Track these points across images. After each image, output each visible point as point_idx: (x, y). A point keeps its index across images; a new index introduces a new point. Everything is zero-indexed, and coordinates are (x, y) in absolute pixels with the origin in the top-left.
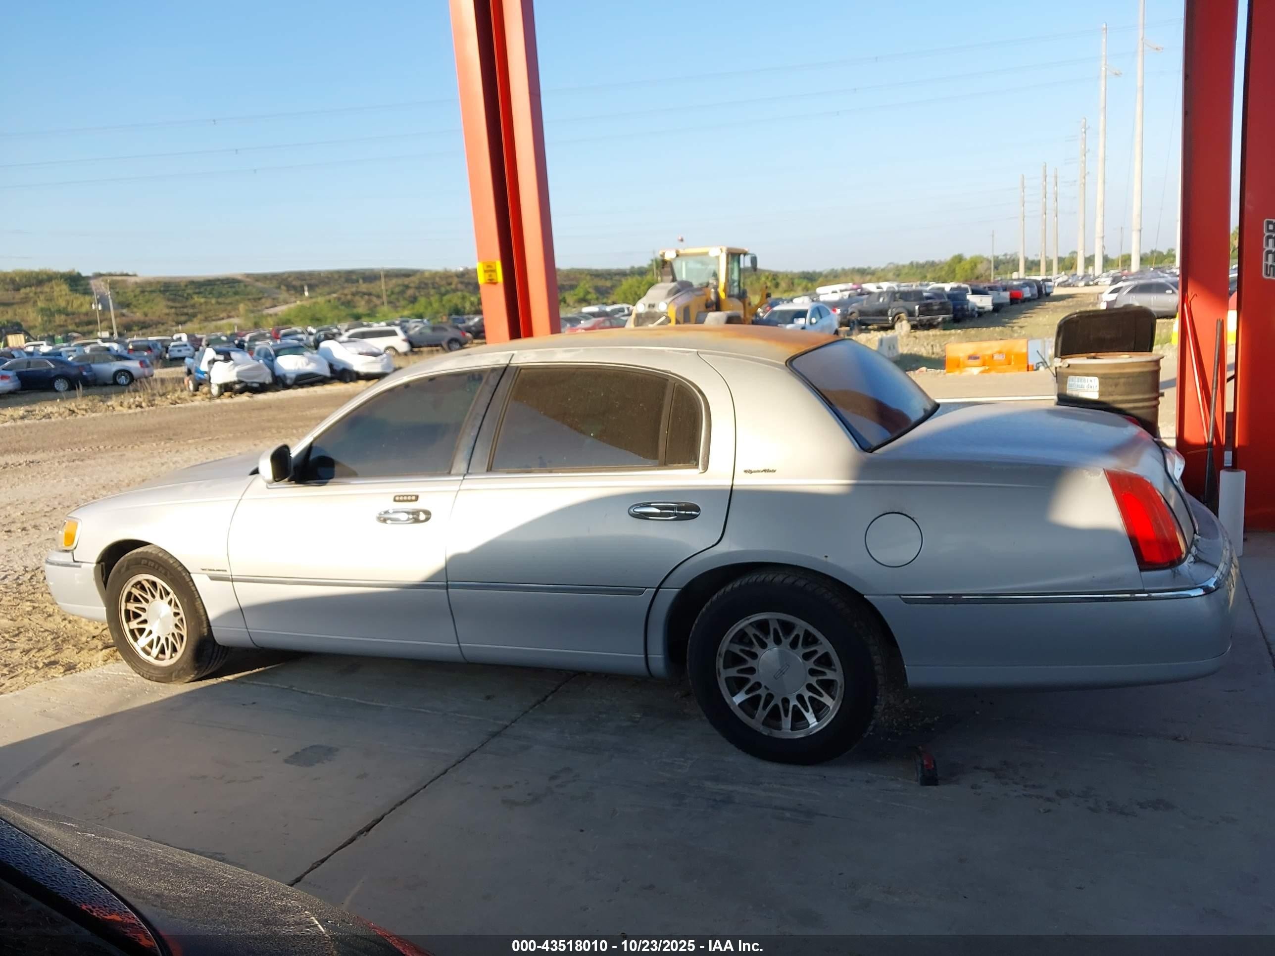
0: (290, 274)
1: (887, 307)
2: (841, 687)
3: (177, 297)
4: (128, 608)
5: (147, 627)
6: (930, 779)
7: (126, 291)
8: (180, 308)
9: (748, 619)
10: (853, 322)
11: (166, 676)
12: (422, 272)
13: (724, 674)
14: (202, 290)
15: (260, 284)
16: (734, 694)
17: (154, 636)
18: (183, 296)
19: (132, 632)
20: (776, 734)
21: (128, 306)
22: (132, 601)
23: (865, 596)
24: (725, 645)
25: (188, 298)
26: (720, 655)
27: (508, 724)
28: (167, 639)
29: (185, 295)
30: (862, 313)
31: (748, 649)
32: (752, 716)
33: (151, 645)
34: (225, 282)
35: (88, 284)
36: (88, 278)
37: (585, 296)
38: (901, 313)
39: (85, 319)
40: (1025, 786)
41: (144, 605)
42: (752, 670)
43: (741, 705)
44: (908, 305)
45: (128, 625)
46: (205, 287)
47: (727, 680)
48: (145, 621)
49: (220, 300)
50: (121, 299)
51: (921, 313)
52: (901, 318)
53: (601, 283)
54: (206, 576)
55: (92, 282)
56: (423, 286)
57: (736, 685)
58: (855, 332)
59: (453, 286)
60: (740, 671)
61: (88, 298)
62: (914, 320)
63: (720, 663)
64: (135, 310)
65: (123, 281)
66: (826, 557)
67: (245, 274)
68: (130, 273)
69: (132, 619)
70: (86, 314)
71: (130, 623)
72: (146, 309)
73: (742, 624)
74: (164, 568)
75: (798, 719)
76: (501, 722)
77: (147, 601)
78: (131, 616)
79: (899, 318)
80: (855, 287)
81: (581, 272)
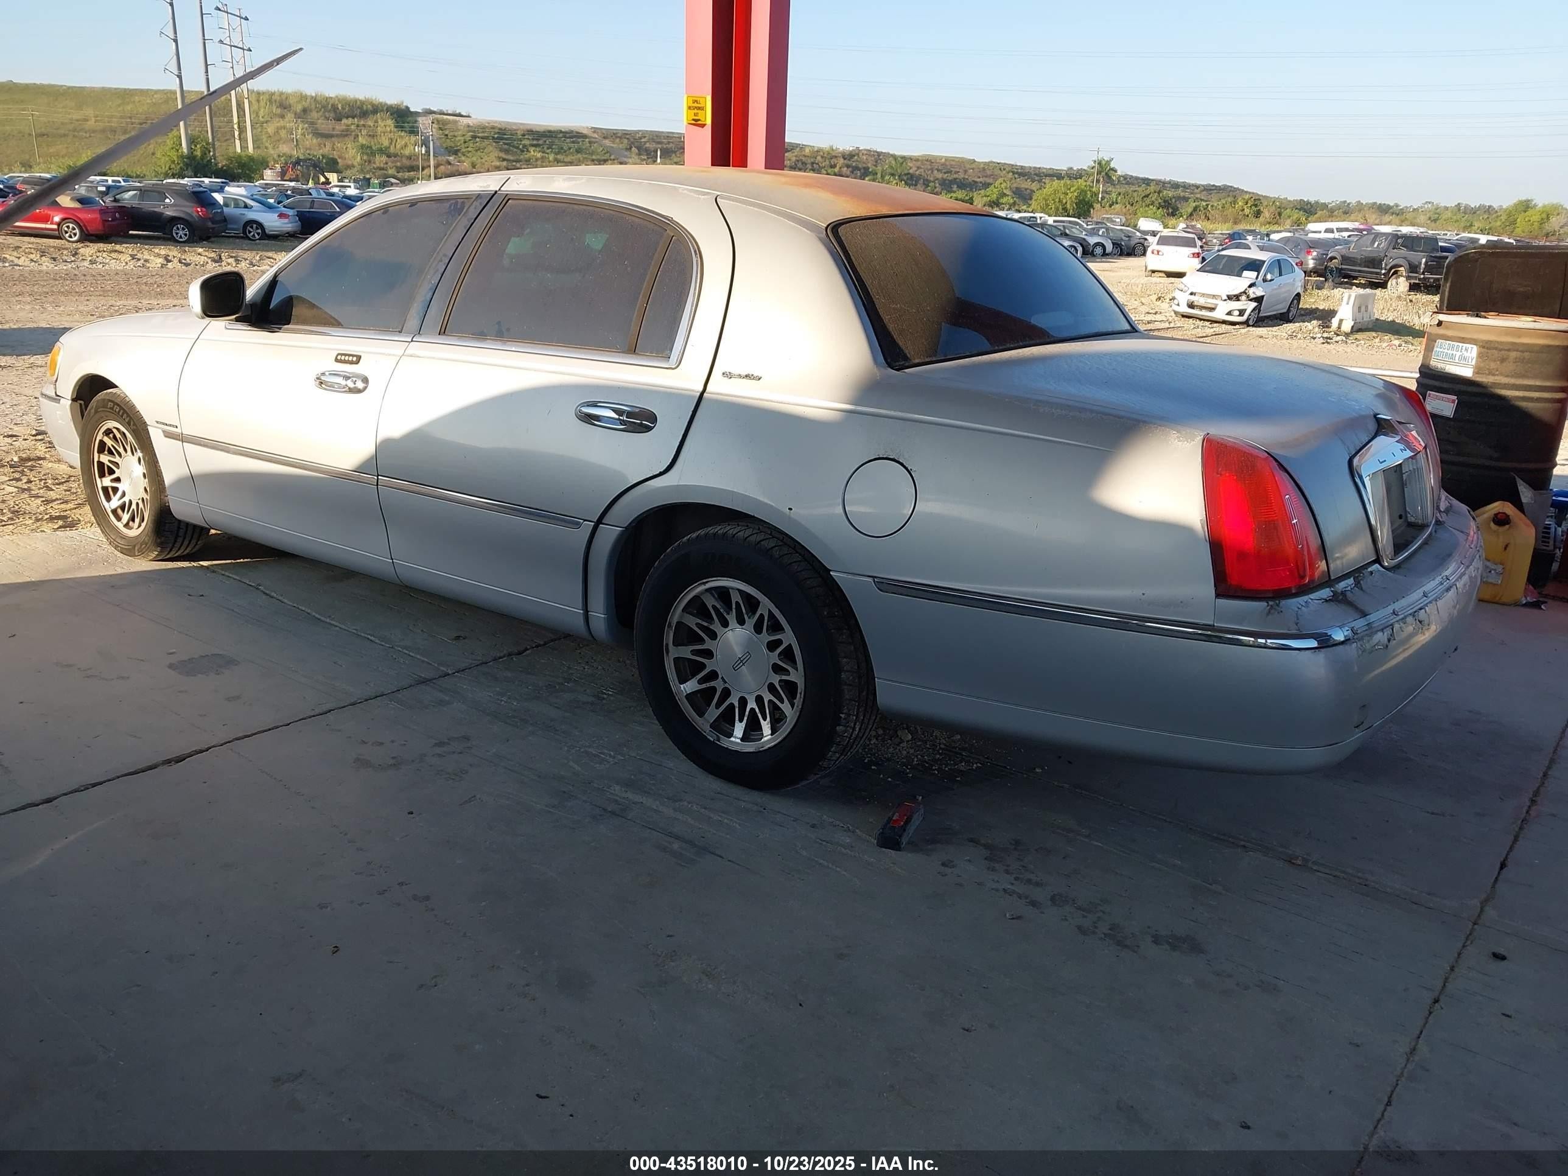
0: (644, 134)
1: (1382, 255)
2: (801, 694)
3: (511, 148)
4: (101, 460)
5: (121, 486)
6: (890, 840)
7: (456, 134)
8: (514, 161)
9: (704, 583)
10: (1331, 272)
11: (131, 549)
12: (802, 147)
13: (674, 652)
14: (541, 142)
15: (607, 142)
16: (683, 681)
17: (126, 499)
18: (518, 148)
19: (105, 490)
20: (725, 742)
21: (456, 152)
22: (106, 452)
23: (831, 573)
24: (677, 614)
25: (523, 150)
26: (670, 626)
27: (450, 672)
28: (137, 504)
29: (521, 147)
30: (1345, 259)
31: (706, 624)
32: (701, 714)
33: (123, 507)
34: (568, 135)
35: (416, 121)
36: (417, 114)
37: (998, 199)
38: (1401, 266)
39: (407, 162)
40: (1016, 879)
41: (117, 459)
42: (709, 654)
43: (689, 697)
44: (1414, 256)
45: (102, 481)
46: (544, 139)
47: (677, 660)
48: (118, 480)
49: (559, 157)
50: (449, 143)
51: (1428, 269)
52: (1399, 273)
53: (1025, 184)
54: (160, 431)
55: (420, 119)
56: (800, 165)
57: (687, 669)
58: (1329, 283)
59: (836, 170)
60: (694, 652)
61: (413, 138)
62: (1415, 278)
63: (669, 637)
64: (463, 158)
65: (456, 122)
66: (790, 509)
67: (592, 128)
68: (464, 113)
69: (107, 475)
70: (409, 158)
71: (104, 479)
72: (474, 159)
73: (698, 589)
74: (128, 415)
75: (754, 727)
76: (445, 669)
77: (120, 455)
78: (104, 471)
79: (1396, 273)
80: (1362, 227)
81: (1002, 167)
